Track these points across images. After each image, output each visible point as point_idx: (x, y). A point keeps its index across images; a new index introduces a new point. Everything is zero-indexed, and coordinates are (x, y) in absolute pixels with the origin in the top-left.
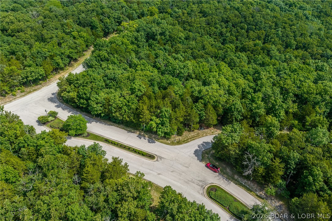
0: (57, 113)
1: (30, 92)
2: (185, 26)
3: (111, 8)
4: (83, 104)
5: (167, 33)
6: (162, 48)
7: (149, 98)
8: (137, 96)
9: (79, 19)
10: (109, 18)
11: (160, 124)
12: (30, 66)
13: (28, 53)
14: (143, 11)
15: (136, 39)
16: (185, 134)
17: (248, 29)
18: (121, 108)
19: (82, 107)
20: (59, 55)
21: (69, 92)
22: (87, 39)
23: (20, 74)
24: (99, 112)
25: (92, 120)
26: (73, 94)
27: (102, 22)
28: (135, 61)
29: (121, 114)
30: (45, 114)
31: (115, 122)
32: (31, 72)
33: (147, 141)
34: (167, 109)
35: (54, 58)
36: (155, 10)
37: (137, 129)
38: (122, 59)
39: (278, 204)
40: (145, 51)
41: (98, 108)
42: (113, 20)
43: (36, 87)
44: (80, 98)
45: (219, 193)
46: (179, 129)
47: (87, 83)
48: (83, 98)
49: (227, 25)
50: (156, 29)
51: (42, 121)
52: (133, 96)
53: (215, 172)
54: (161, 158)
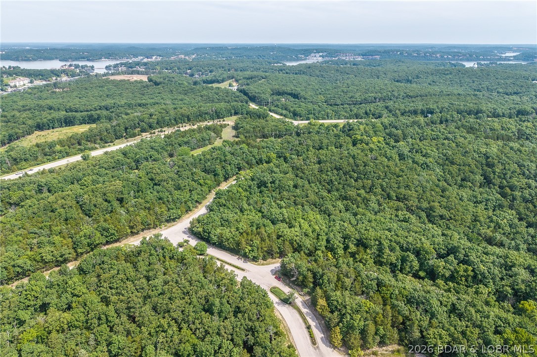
0: (189, 241)
1: (170, 227)
2: (298, 172)
3: (232, 154)
4: (206, 236)
5: (277, 182)
6: (270, 195)
7: (247, 234)
8: (240, 232)
9: (205, 166)
10: (230, 164)
11: (251, 250)
12: (172, 209)
13: (171, 200)
14: (261, 158)
15: (250, 187)
16: (269, 260)
17: (357, 178)
18: (229, 239)
19: (205, 238)
20: (190, 200)
21: (197, 228)
22: (211, 186)
23: (166, 215)
24: (216, 241)
25: (210, 247)
26: (200, 229)
27: (224, 169)
28: (245, 206)
29: (228, 244)
30: (182, 241)
31: (224, 249)
32: (173, 213)
33: (242, 261)
34: (257, 242)
35: (187, 203)
36: (273, 156)
37: (238, 255)
38: (235, 205)
39: (308, 298)
40: (256, 197)
41: (215, 239)
42: (233, 166)
43: (174, 223)
44: (205, 232)
45: (276, 289)
46: (264, 256)
47: (210, 223)
48: (206, 232)
49: (338, 173)
50: (268, 178)
51: (180, 245)
52: (237, 232)
53: (279, 281)
54: (249, 271)
